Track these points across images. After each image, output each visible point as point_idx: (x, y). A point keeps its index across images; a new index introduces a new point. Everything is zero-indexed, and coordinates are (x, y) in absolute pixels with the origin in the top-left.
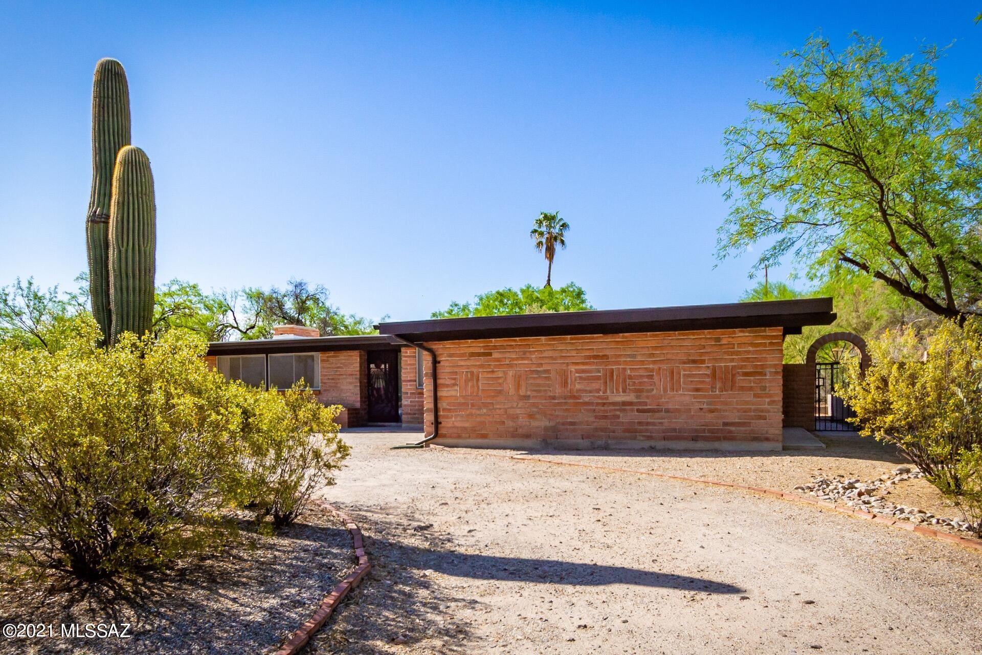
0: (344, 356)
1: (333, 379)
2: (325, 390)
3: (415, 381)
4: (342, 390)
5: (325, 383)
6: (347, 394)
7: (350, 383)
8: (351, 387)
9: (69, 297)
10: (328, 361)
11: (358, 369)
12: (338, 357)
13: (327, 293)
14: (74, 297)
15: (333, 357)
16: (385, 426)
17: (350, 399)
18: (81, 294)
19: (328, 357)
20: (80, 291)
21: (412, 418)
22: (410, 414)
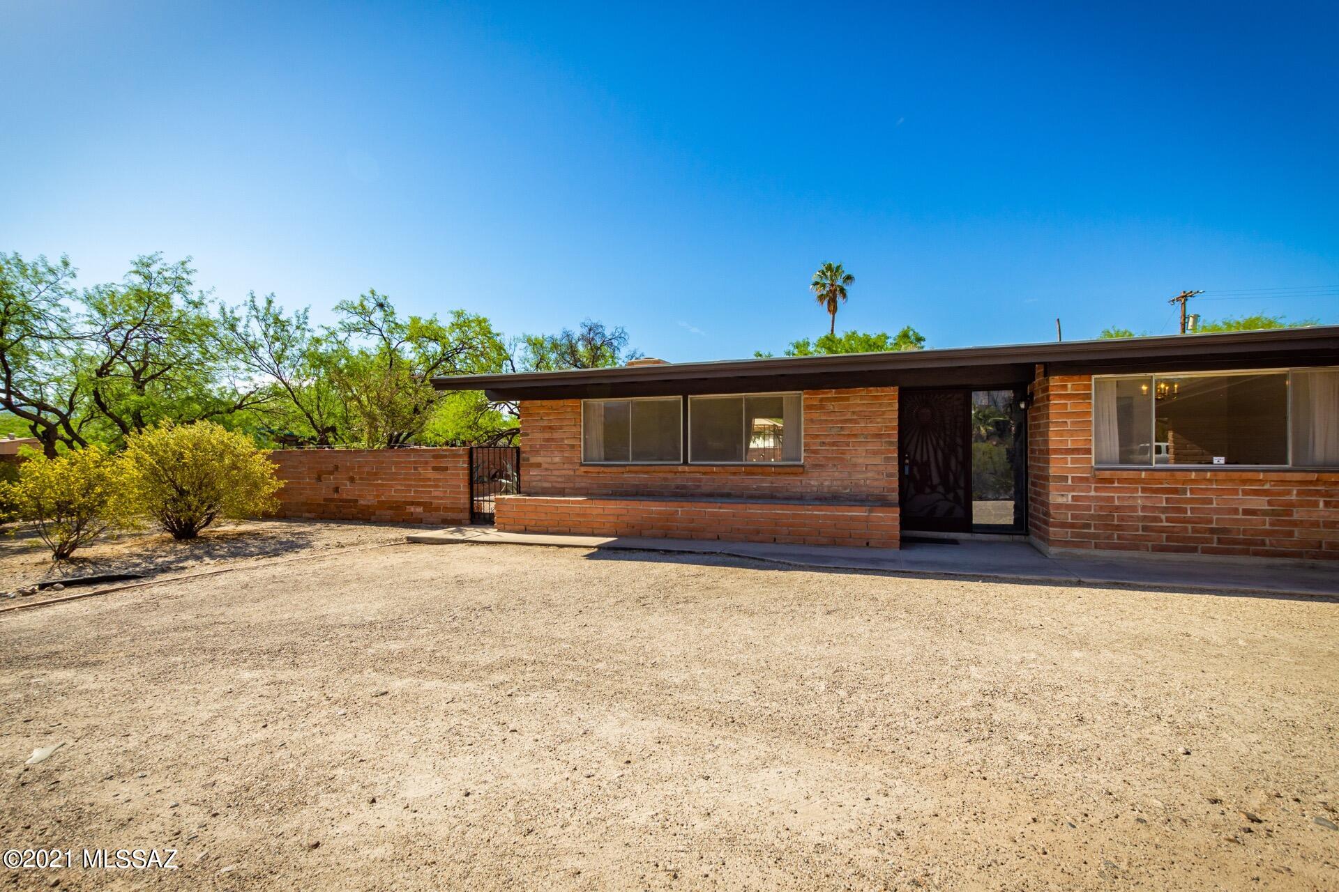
0: (860, 399)
1: (833, 444)
2: (815, 466)
3: (1088, 451)
4: (855, 465)
5: (815, 452)
6: (870, 475)
7: (875, 453)
8: (878, 460)
9: (326, 332)
10: (822, 407)
11: (896, 424)
12: (847, 399)
13: (626, 337)
14: (333, 334)
15: (835, 399)
16: (954, 542)
17: (876, 484)
18: (341, 329)
19: (821, 400)
20: (341, 326)
21: (1074, 535)
22: (1072, 526)
